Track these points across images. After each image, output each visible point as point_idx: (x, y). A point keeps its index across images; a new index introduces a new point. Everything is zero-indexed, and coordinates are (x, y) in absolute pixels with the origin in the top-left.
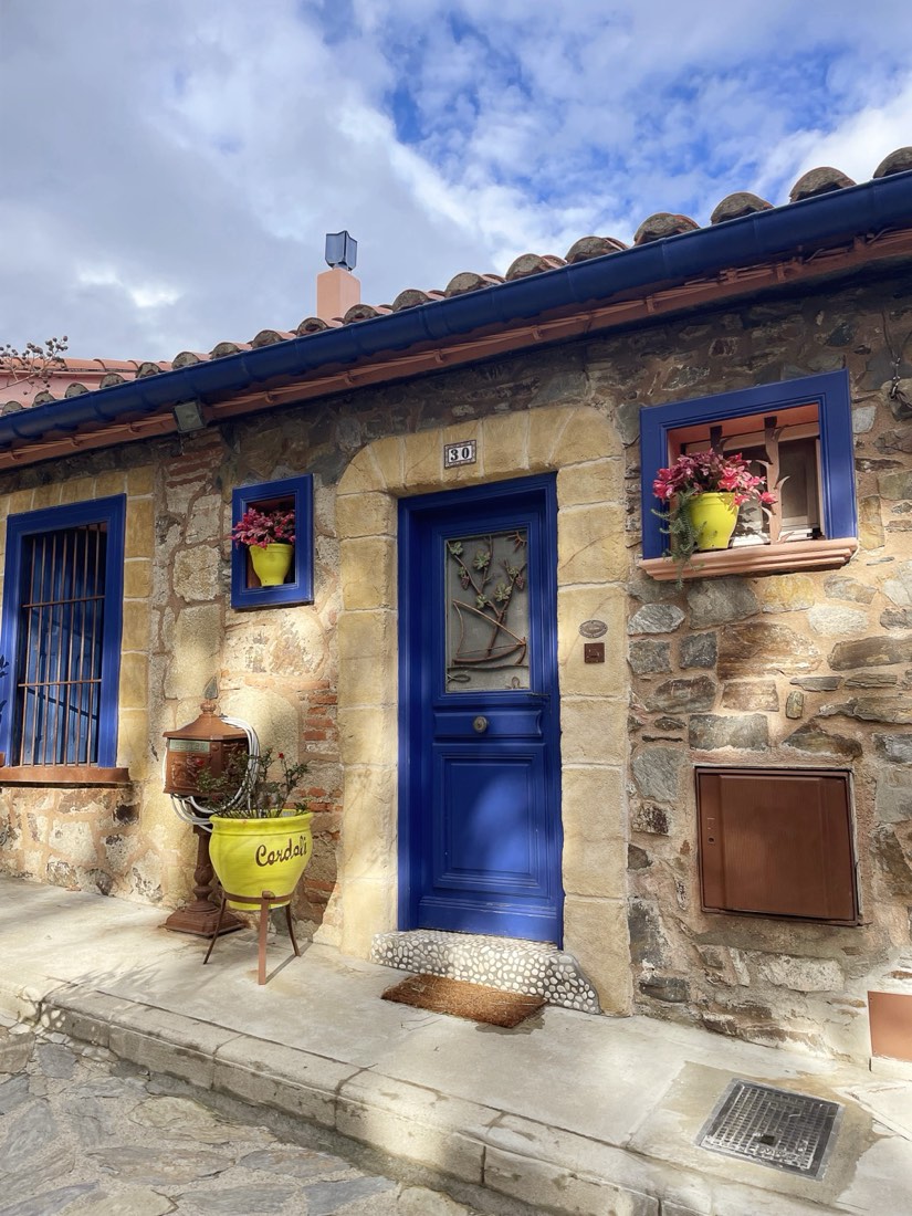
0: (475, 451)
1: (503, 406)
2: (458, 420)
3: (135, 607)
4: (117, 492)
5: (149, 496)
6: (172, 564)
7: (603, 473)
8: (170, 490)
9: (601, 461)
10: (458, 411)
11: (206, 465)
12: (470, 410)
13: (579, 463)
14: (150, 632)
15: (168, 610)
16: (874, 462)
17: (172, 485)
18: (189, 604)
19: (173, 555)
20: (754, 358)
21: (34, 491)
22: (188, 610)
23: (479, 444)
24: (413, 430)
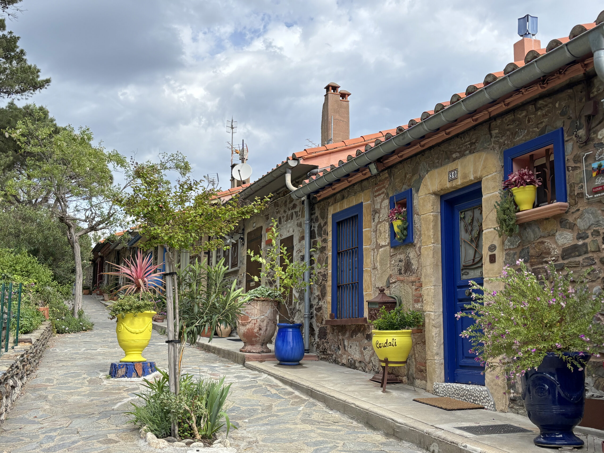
0: (457, 173)
1: (467, 152)
2: (454, 160)
3: (366, 249)
4: (360, 202)
5: (369, 202)
6: (377, 230)
7: (494, 179)
8: (375, 199)
9: (493, 174)
10: (454, 156)
11: (384, 187)
12: (458, 155)
13: (488, 175)
14: (371, 260)
15: (376, 250)
16: (572, 167)
17: (376, 196)
18: (381, 247)
19: (377, 226)
20: (538, 124)
21: (339, 203)
22: (381, 250)
23: (459, 170)
24: (441, 166)
